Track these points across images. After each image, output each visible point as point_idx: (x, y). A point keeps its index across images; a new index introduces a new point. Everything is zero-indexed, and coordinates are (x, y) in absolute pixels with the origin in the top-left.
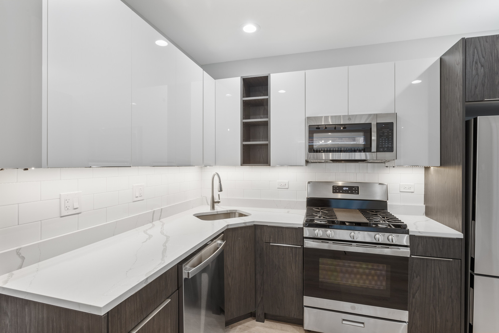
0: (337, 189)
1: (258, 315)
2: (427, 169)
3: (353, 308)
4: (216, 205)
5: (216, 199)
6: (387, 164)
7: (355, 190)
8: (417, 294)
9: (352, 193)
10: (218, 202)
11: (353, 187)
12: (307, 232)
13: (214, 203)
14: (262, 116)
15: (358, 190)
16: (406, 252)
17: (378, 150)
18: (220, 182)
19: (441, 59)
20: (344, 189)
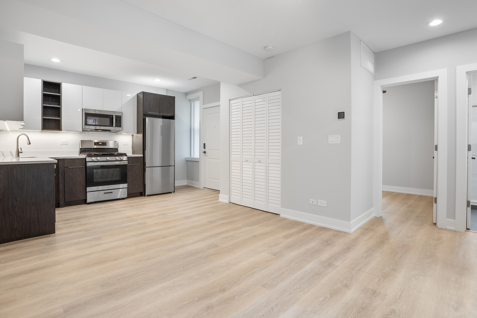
0: (96, 144)
1: (61, 204)
2: (133, 135)
3: (108, 187)
4: (20, 154)
5: (20, 151)
6: (118, 133)
7: (105, 144)
8: (130, 178)
9: (103, 145)
10: (22, 152)
11: (104, 143)
12: (88, 159)
13: (18, 153)
14: (50, 103)
15: (106, 144)
16: (126, 163)
17: (116, 126)
18: (28, 139)
19: (137, 94)
20: (100, 143)
